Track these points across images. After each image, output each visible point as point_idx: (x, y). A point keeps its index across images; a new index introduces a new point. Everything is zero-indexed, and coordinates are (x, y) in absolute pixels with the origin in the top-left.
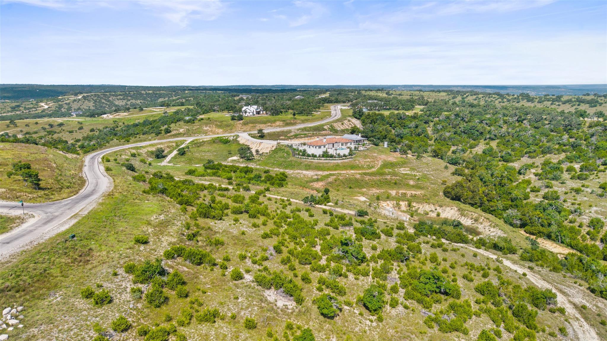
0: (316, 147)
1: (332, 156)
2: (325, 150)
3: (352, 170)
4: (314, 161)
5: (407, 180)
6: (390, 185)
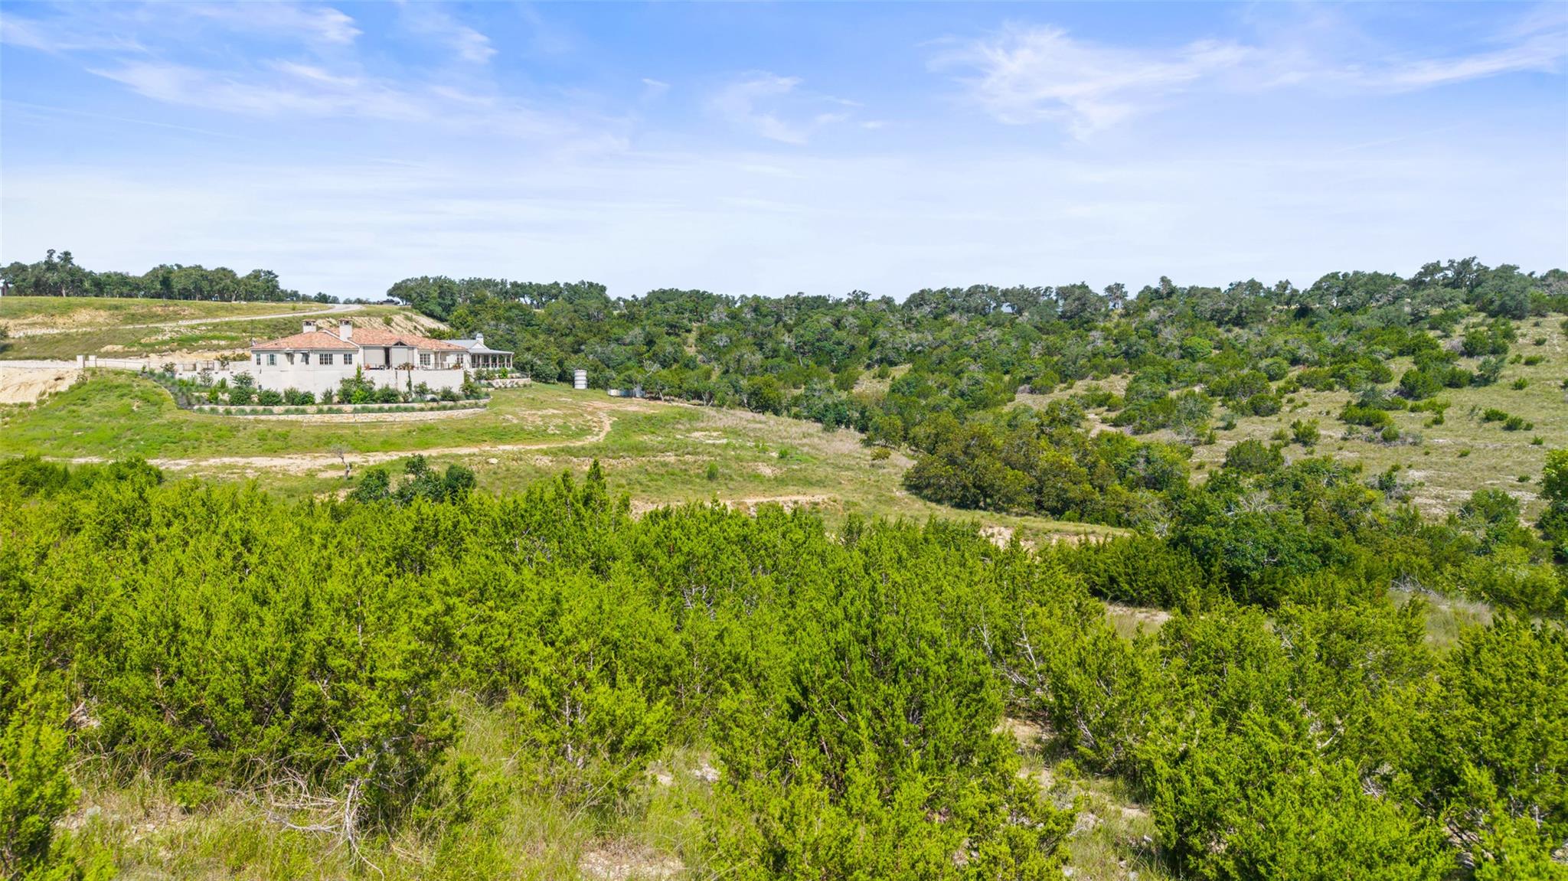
0: (306, 357)
1: (389, 396)
2: (350, 372)
3: (505, 444)
4: (300, 417)
5: (745, 464)
6: (691, 482)
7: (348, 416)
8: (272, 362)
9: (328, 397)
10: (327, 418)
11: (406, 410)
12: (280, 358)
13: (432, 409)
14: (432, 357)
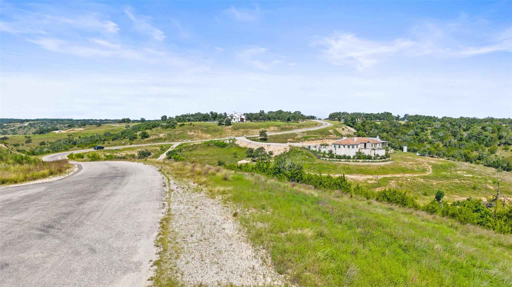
0: (349, 147)
1: (369, 158)
2: (358, 150)
3: (406, 174)
4: (349, 163)
5: (482, 184)
6: (469, 190)
7: (361, 163)
8: (339, 147)
9: (354, 157)
10: (356, 163)
11: (375, 162)
12: (342, 146)
13: (381, 162)
14: (373, 145)
